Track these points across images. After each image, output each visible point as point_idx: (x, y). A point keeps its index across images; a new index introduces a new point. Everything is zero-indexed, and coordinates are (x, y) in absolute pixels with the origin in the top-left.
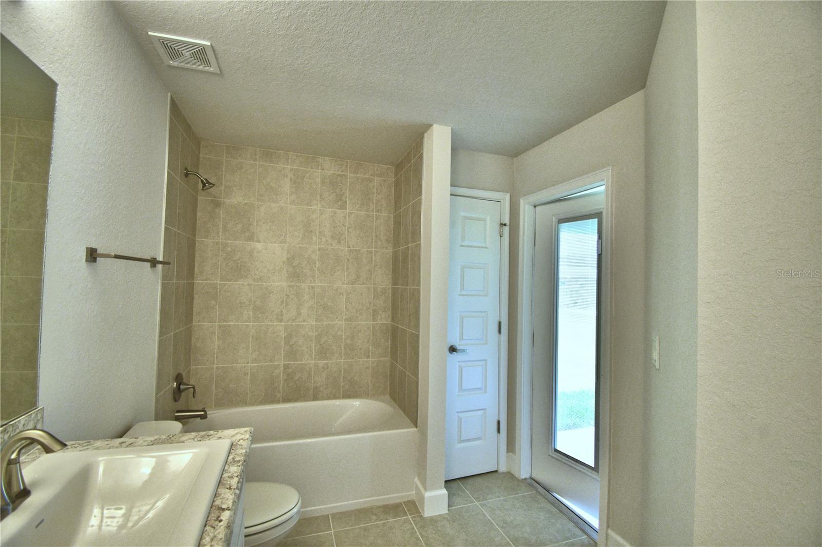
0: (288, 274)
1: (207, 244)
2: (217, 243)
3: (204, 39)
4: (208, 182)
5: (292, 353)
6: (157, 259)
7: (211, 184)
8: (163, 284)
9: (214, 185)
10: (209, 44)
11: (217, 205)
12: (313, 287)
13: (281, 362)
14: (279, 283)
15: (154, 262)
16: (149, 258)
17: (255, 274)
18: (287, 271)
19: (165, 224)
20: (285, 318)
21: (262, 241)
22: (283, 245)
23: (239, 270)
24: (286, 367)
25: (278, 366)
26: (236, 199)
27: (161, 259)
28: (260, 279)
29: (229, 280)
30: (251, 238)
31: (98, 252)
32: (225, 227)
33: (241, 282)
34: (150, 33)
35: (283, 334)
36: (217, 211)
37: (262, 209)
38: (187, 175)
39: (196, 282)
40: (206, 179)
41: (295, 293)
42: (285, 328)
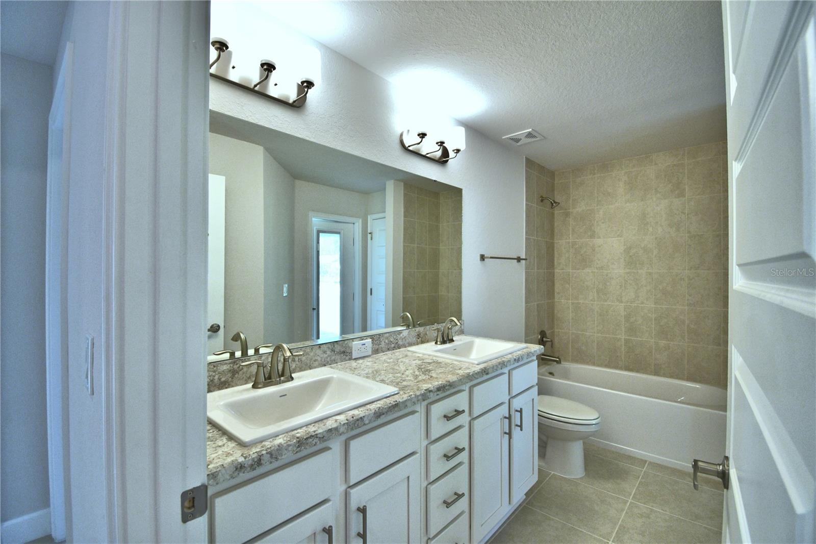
0: (626, 263)
1: (562, 244)
2: (569, 243)
3: (528, 129)
4: (555, 202)
5: (632, 330)
6: (521, 258)
7: (557, 203)
8: (526, 272)
9: (559, 203)
10: (531, 130)
11: (567, 215)
12: (650, 274)
13: (623, 336)
14: (618, 270)
15: (519, 259)
16: (516, 257)
17: (597, 264)
18: (625, 260)
19: (526, 235)
20: (624, 299)
21: (602, 237)
22: (619, 238)
23: (584, 261)
24: (627, 341)
25: (619, 340)
26: (581, 208)
27: (524, 258)
28: (602, 268)
29: (578, 269)
30: (592, 236)
31: (485, 256)
32: (573, 230)
33: (587, 270)
34: (503, 138)
35: (623, 313)
36: (567, 219)
37: (601, 212)
38: (542, 201)
39: (556, 271)
40: (553, 201)
41: (633, 279)
42: (625, 308)
